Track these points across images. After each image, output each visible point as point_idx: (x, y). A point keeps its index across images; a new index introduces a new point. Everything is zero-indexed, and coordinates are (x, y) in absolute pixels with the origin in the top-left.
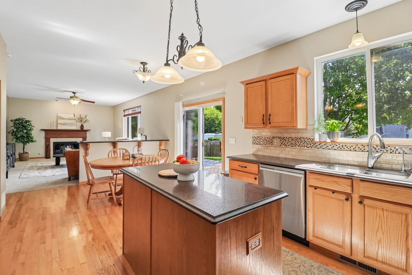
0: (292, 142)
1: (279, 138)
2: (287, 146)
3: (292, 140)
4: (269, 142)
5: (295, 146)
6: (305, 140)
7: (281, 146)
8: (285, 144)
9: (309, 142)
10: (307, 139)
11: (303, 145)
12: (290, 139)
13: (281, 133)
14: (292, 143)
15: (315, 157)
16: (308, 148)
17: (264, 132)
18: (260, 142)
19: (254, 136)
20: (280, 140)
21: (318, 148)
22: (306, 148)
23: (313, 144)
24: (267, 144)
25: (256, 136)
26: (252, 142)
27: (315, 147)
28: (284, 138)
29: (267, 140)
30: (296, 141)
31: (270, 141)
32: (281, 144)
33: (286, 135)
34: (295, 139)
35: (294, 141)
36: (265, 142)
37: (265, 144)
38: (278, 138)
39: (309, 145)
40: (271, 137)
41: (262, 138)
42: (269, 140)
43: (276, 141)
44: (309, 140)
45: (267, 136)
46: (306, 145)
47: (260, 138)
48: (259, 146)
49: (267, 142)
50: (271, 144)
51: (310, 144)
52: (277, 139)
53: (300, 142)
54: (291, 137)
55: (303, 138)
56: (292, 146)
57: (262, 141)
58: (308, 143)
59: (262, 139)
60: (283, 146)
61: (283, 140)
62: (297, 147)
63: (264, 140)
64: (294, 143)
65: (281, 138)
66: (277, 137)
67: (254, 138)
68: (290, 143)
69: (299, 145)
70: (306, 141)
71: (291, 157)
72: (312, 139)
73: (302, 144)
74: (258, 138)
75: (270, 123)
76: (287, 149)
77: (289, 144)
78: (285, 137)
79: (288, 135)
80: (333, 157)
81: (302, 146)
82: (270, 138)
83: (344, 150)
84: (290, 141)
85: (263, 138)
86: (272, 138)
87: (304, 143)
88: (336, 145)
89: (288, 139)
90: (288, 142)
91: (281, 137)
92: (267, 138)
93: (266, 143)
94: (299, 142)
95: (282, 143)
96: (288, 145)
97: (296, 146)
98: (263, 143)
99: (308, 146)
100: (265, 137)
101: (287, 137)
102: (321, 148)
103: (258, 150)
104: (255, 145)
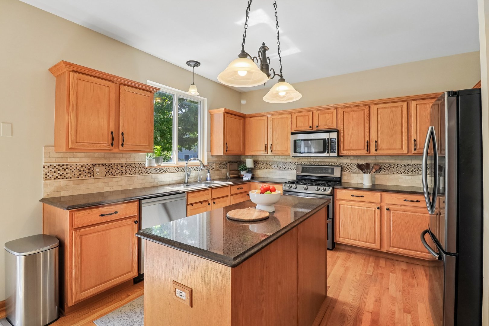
0: (121, 169)
1: (103, 165)
2: (114, 175)
3: (121, 167)
4: (85, 172)
5: (125, 173)
6: (137, 166)
7: (105, 176)
8: (113, 173)
9: (141, 167)
10: (138, 165)
11: (135, 172)
12: (119, 165)
13: (106, 158)
14: (121, 171)
15: (146, 183)
16: (139, 174)
17: (76, 157)
18: (65, 173)
19: (48, 165)
20: (105, 169)
21: (149, 173)
22: (137, 175)
23: (144, 170)
24: (82, 176)
25: (55, 164)
26: (43, 176)
27: (146, 172)
28: (111, 166)
29: (82, 169)
30: (127, 168)
31: (87, 171)
32: (107, 173)
33: (113, 161)
34: (125, 165)
35: (124, 168)
36: (76, 173)
37: (76, 176)
38: (101, 166)
40: (89, 165)
41: (69, 167)
42: (85, 169)
43: (98, 170)
44: (141, 166)
45: (82, 164)
47: (65, 167)
48: (63, 182)
49: (80, 173)
50: (89, 175)
51: (142, 170)
52: (99, 166)
53: (131, 169)
54: (120, 164)
55: (134, 164)
56: (121, 175)
57: (69, 171)
58: (139, 169)
59: (71, 168)
60: (110, 175)
61: (108, 168)
62: (128, 175)
63: (75, 170)
64: (124, 171)
65: (107, 166)
66: (99, 164)
67: (50, 169)
68: (119, 171)
69: (129, 172)
70: (137, 168)
71: (120, 188)
72: (143, 165)
73: (133, 170)
74: (61, 168)
76: (115, 179)
77: (117, 172)
78: (111, 164)
79: (116, 161)
80: (160, 180)
81: (133, 173)
82: (87, 166)
83: (167, 172)
84: (118, 168)
85: (72, 166)
86: (91, 166)
87: (136, 169)
88: (162, 169)
89: (116, 167)
90: (116, 170)
91: (107, 164)
92: (82, 166)
93: (78, 174)
94: (129, 169)
95: (108, 171)
96: (116, 174)
97: (127, 173)
98: (73, 175)
99: (139, 173)
100: (76, 165)
101: (114, 164)
102: (151, 173)
103: (61, 188)
104: (52, 180)
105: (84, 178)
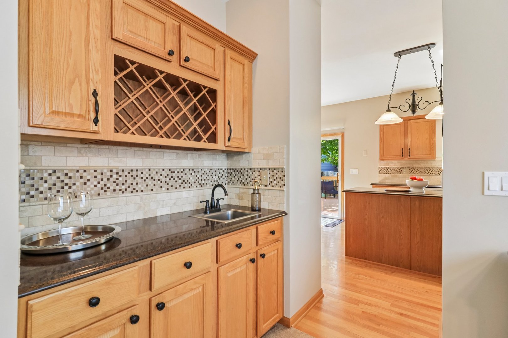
0: (421, 171)
1: (408, 168)
3: (421, 169)
7: (410, 174)
8: (415, 172)
10: (435, 168)
12: (419, 168)
13: (411, 164)
17: (393, 163)
18: (388, 171)
19: (380, 167)
20: (410, 170)
22: (434, 175)
24: (396, 173)
25: (383, 167)
26: (378, 172)
28: (414, 168)
29: (396, 170)
30: (425, 170)
31: (399, 170)
32: (411, 172)
33: (415, 166)
34: (424, 168)
35: (423, 170)
36: (393, 171)
37: (393, 173)
38: (407, 168)
39: (437, 172)
40: (400, 167)
41: (389, 168)
43: (404, 171)
44: (437, 169)
45: (396, 167)
46: (434, 173)
48: (387, 176)
50: (400, 173)
53: (428, 171)
54: (420, 167)
55: (432, 167)
56: (421, 174)
57: (389, 170)
58: (436, 171)
59: (390, 169)
60: (413, 174)
61: (412, 170)
62: (426, 174)
64: (423, 171)
67: (381, 169)
68: (419, 171)
69: (427, 173)
72: (440, 168)
73: (431, 172)
74: (386, 169)
75: (409, 155)
79: (417, 166)
87: (433, 171)
89: (417, 169)
90: (417, 171)
91: (411, 167)
96: (417, 173)
97: (425, 173)
98: (391, 172)
99: (436, 174)
100: (393, 167)
101: (416, 167)
103: (386, 179)
104: (382, 174)
105: (397, 174)
